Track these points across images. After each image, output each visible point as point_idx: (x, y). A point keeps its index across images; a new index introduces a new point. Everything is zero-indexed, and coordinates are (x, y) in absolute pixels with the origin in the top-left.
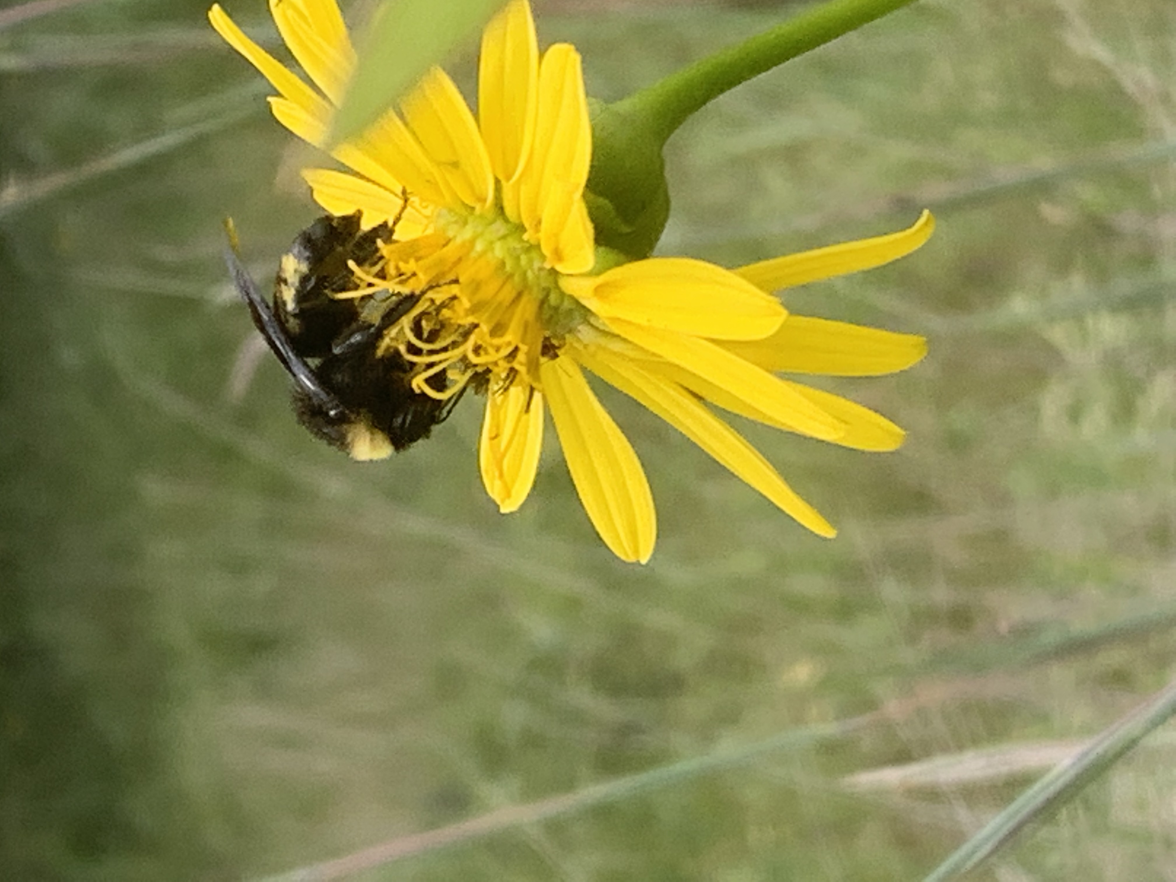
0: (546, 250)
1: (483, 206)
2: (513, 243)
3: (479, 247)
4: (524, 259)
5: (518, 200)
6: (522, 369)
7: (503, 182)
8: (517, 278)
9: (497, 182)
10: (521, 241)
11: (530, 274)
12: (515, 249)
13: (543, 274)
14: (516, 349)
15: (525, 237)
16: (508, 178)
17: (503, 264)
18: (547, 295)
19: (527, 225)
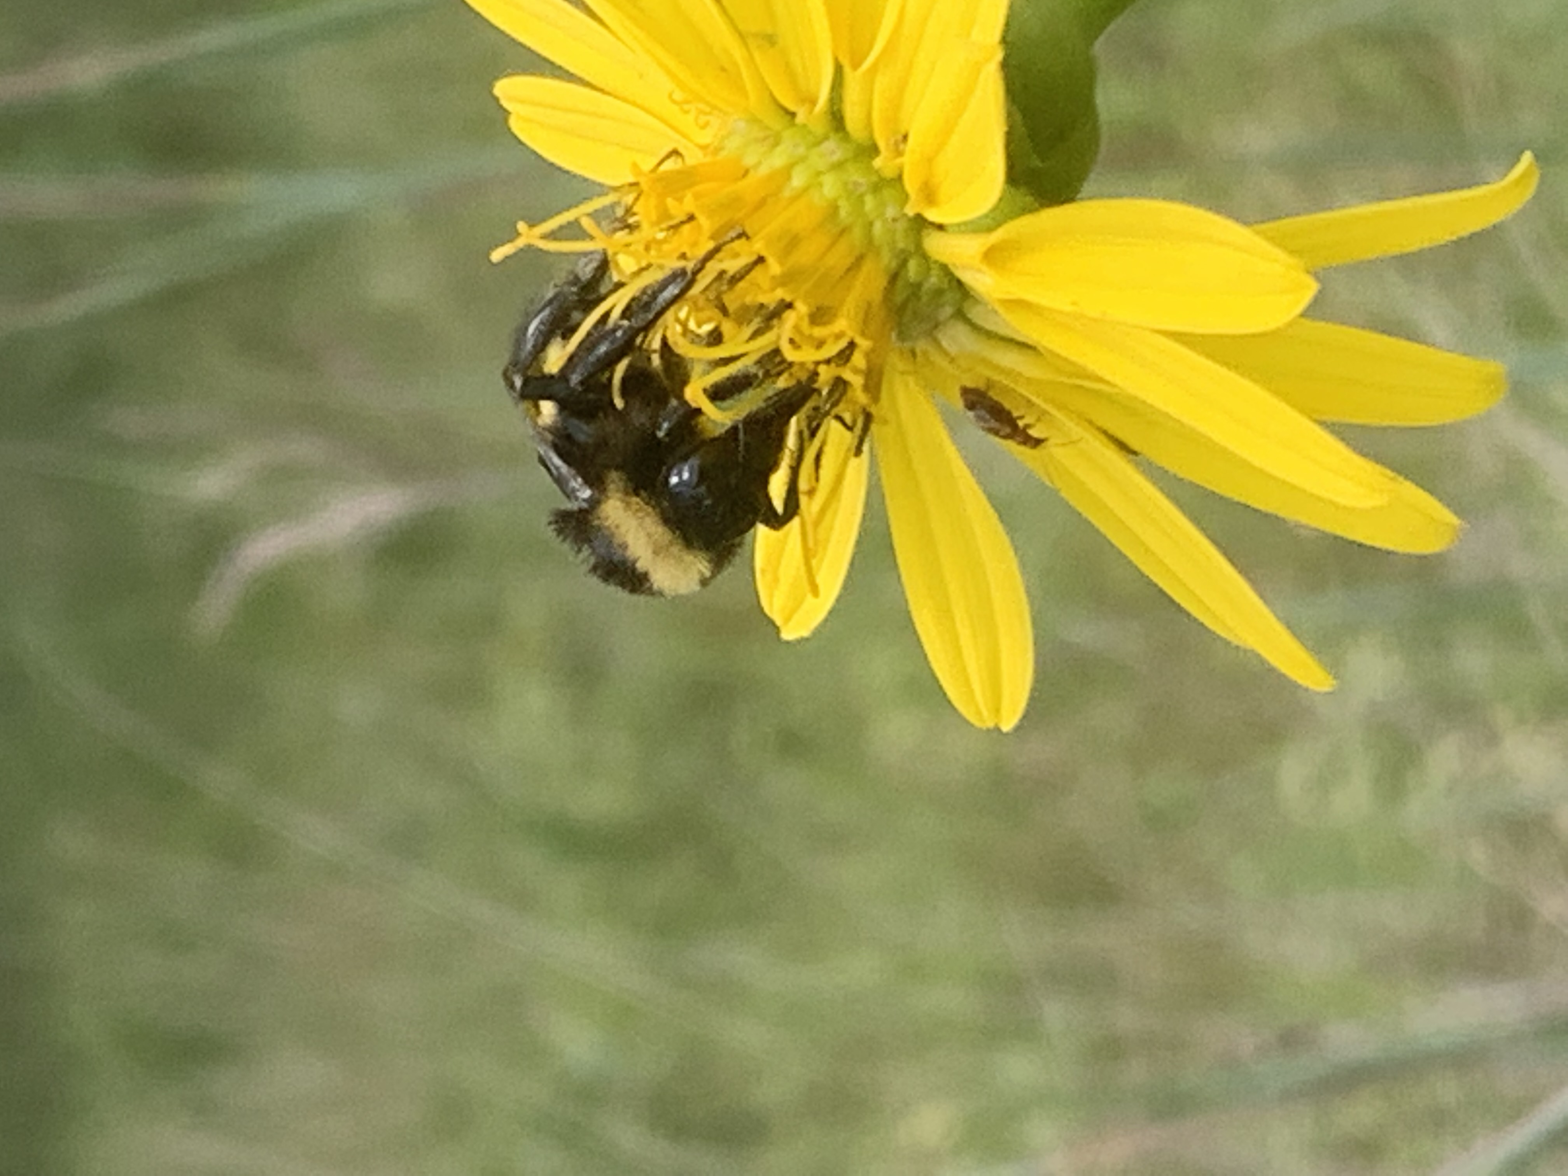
0: (911, 185)
1: (811, 111)
2: (855, 175)
3: (798, 180)
4: (870, 202)
5: (870, 102)
6: (856, 381)
7: (847, 69)
8: (857, 233)
9: (839, 70)
10: (870, 169)
11: (878, 228)
12: (856, 184)
13: (901, 226)
14: (852, 345)
15: (877, 163)
16: (856, 66)
17: (834, 209)
18: (904, 264)
19: (881, 145)
